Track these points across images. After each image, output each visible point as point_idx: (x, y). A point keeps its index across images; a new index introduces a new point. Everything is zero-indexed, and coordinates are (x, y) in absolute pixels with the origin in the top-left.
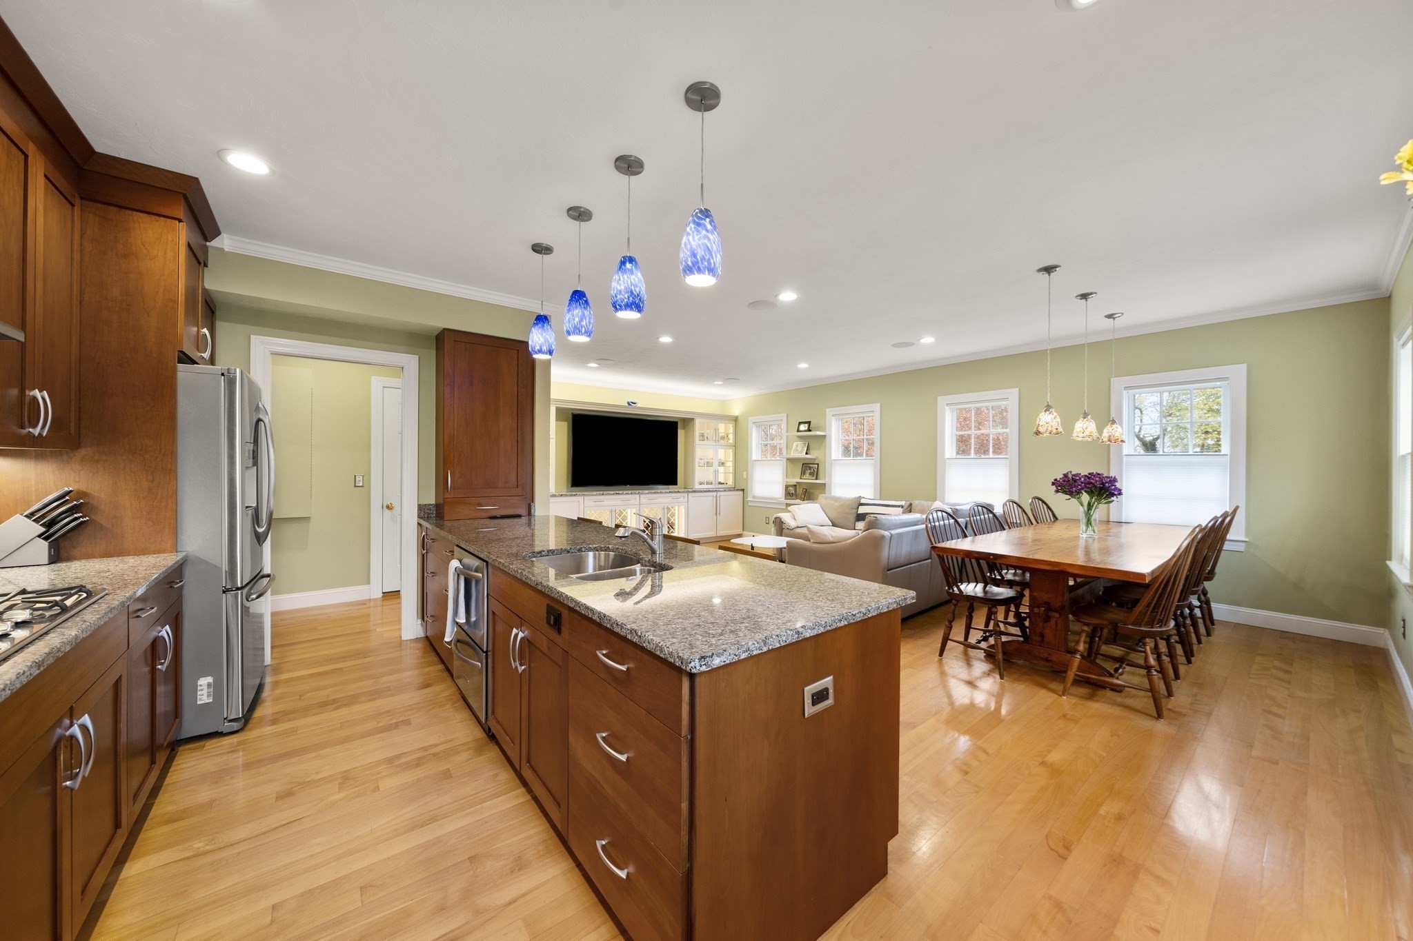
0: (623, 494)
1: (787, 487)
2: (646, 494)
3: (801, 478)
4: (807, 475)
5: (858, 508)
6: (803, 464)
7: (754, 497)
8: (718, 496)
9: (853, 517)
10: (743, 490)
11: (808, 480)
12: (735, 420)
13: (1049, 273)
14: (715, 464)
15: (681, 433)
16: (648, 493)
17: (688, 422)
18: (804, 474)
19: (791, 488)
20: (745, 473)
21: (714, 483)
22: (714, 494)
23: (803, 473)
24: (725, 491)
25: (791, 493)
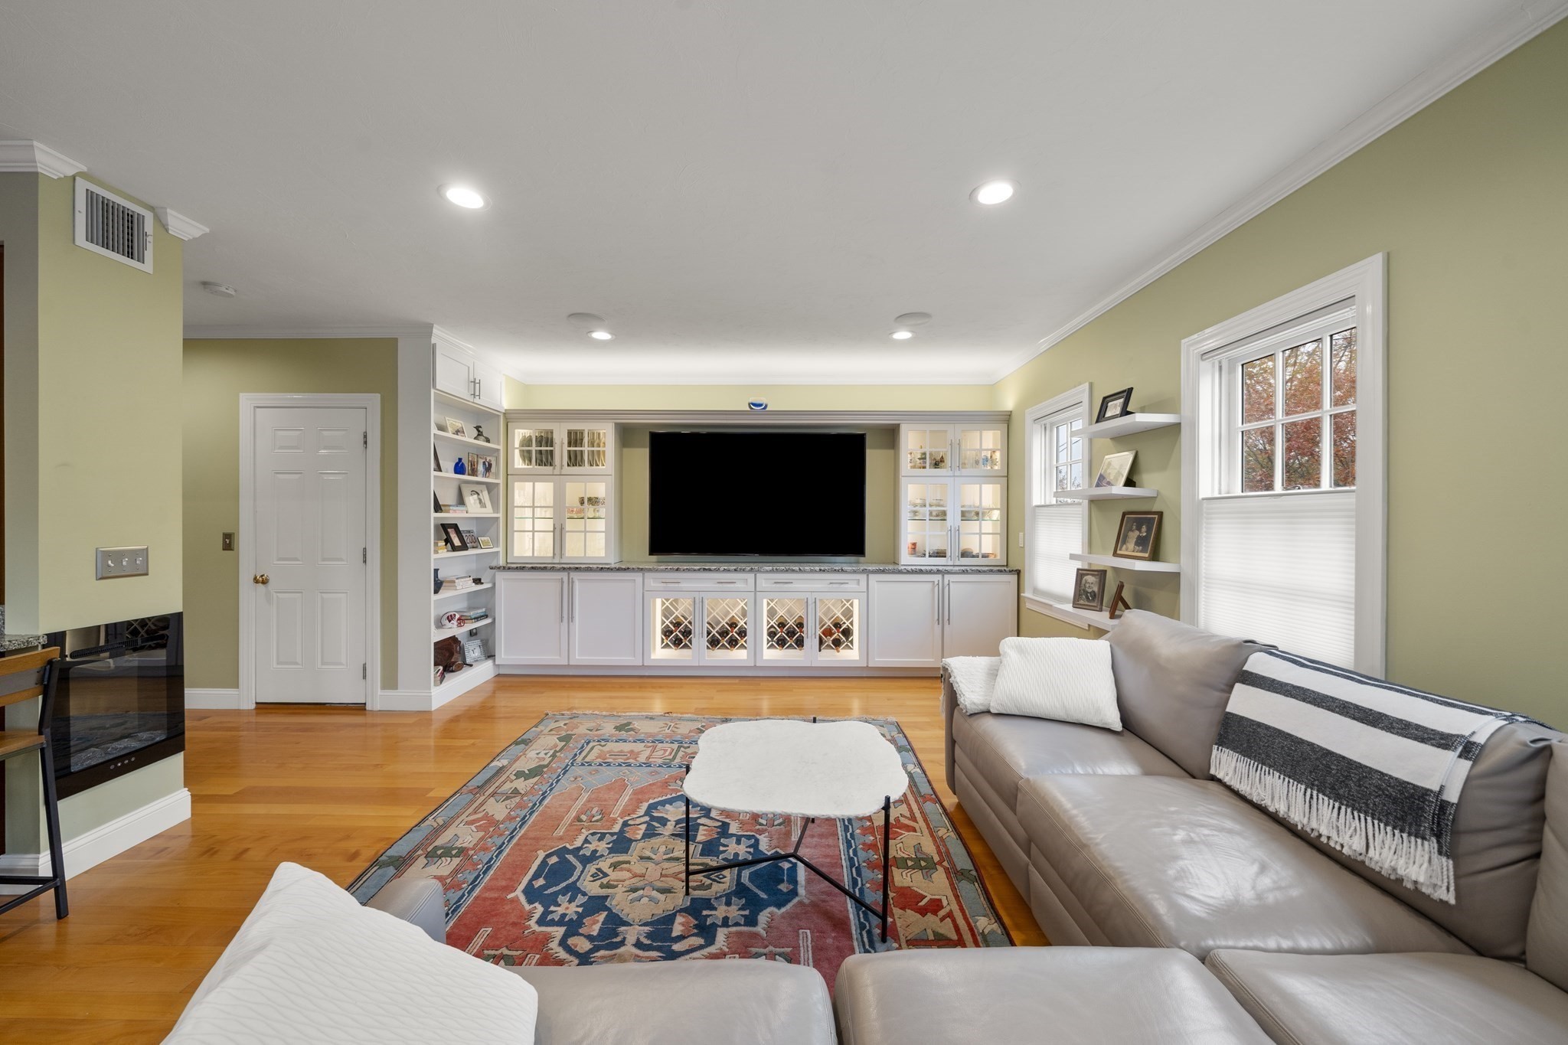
0: (717, 570)
1: (1081, 574)
2: (767, 572)
3: (1115, 554)
4: (1130, 547)
5: (1230, 688)
6: (1124, 514)
7: (1036, 591)
8: (946, 582)
9: (1204, 723)
10: (1018, 572)
12: (1006, 420)
14: (954, 518)
15: (874, 458)
16: (772, 571)
17: (890, 435)
18: (1124, 542)
19: (1090, 579)
20: (1021, 534)
21: (948, 554)
22: (937, 578)
23: (1121, 539)
24: (964, 572)
25: (1090, 593)
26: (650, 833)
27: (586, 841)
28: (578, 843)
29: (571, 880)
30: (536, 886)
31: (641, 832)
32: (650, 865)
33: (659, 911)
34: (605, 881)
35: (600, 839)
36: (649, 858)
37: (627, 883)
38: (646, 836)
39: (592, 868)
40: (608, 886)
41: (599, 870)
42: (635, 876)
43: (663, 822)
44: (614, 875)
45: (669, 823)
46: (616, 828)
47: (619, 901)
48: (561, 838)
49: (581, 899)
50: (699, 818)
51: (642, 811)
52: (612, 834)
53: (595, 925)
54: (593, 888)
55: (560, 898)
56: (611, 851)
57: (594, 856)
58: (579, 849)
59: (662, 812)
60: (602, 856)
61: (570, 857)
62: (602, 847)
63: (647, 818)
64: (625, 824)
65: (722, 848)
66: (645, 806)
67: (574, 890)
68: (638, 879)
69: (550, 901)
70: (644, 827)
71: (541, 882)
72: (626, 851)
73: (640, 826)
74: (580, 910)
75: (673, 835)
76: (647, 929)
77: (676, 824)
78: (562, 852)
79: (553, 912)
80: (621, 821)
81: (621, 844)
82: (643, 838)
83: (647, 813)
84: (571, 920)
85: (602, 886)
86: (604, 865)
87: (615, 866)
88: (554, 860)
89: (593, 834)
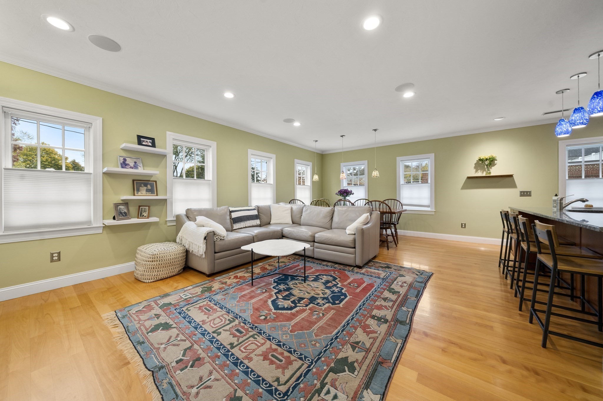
3: (134, 195)
4: (143, 192)
6: (133, 181)
11: (143, 195)
13: (375, 131)
18: (137, 191)
19: (122, 207)
25: (124, 213)
26: (301, 299)
27: (324, 304)
28: (327, 305)
29: (333, 294)
30: (343, 296)
31: (304, 301)
32: (309, 291)
33: (314, 282)
34: (323, 292)
35: (319, 303)
36: (308, 293)
37: (318, 289)
38: (303, 299)
39: (326, 296)
40: (323, 290)
41: (324, 295)
42: (314, 290)
43: (293, 302)
44: (320, 292)
45: (292, 300)
46: (311, 305)
47: (322, 287)
48: (333, 309)
49: (332, 290)
50: (280, 299)
51: (297, 309)
52: (314, 303)
53: (329, 285)
54: (327, 291)
55: (337, 292)
56: (317, 298)
57: (324, 299)
58: (327, 303)
59: (291, 305)
60: (321, 298)
61: (331, 301)
62: (319, 301)
63: (298, 305)
64: (307, 306)
65: (285, 288)
66: (294, 311)
67: (333, 292)
68: (314, 289)
69: (340, 292)
70: (302, 302)
71: (342, 297)
72: (313, 297)
73: (303, 303)
74: (332, 288)
75: (294, 296)
76: (319, 281)
77: (290, 299)
78: (334, 303)
79: (340, 290)
80: (308, 308)
81: (312, 300)
82: (305, 298)
83: (296, 307)
84: (335, 287)
85: (325, 291)
86: (322, 296)
87: (319, 294)
88: (337, 302)
89: (320, 306)
